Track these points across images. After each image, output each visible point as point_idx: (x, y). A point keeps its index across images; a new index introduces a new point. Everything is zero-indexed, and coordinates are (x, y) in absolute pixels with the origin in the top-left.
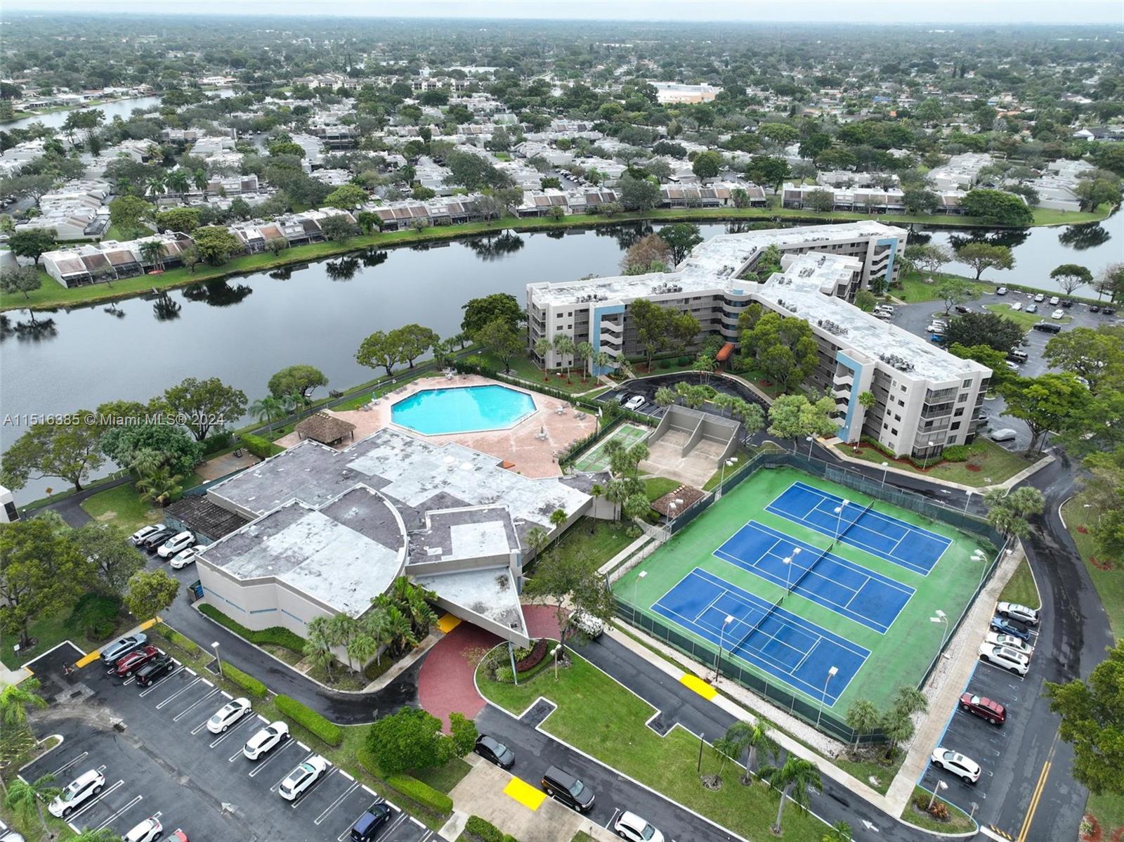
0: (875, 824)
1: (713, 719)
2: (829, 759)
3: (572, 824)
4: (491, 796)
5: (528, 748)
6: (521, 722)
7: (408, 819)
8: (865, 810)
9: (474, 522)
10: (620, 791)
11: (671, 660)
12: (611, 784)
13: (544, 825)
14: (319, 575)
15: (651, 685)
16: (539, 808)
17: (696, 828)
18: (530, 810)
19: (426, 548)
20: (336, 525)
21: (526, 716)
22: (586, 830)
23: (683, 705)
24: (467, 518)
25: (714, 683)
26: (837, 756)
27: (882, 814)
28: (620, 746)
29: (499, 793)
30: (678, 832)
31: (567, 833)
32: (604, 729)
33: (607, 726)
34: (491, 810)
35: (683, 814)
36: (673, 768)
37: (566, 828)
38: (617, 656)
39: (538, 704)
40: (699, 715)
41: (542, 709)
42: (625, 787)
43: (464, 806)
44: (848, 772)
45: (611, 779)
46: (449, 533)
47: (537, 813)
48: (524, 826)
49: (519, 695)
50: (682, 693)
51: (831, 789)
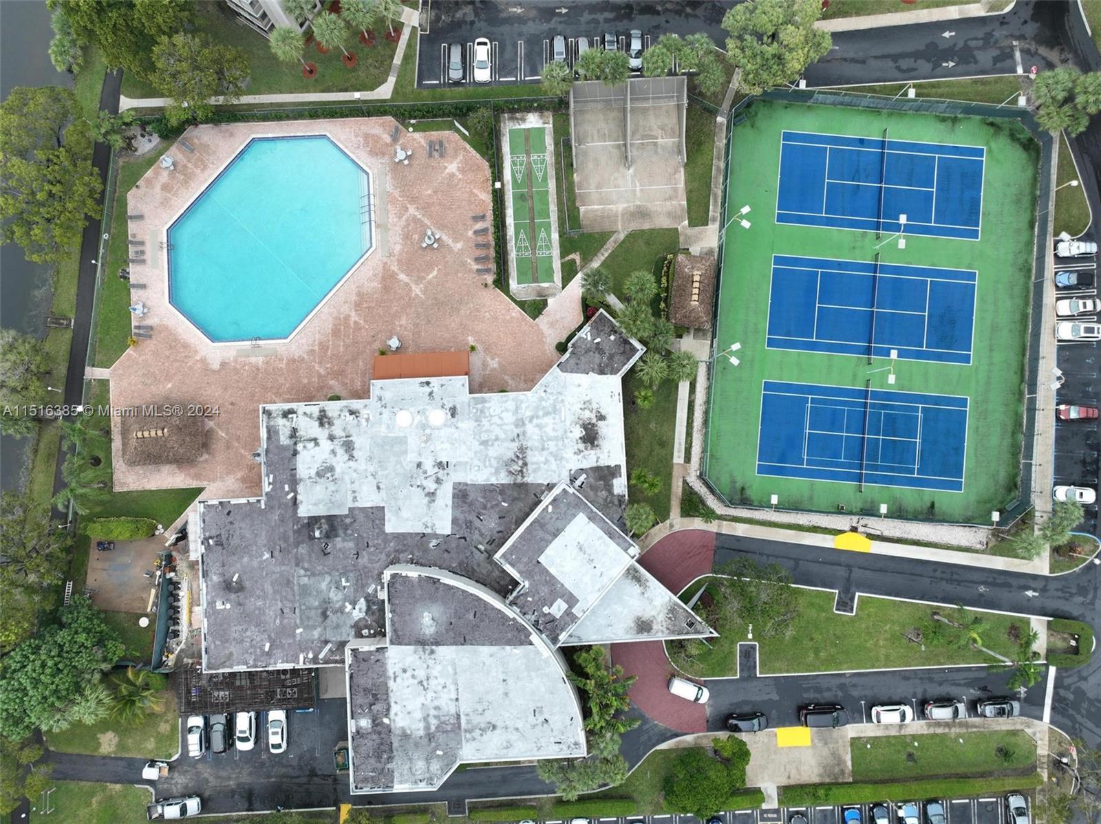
0: (1035, 590)
1: (880, 570)
2: (983, 552)
3: (843, 737)
4: (773, 757)
5: (766, 698)
6: (742, 679)
7: (734, 814)
8: (1022, 582)
9: (555, 536)
10: (854, 686)
11: (815, 529)
12: (845, 684)
13: (825, 752)
14: (494, 727)
15: (814, 568)
16: (812, 741)
17: (921, 679)
18: (807, 748)
19: (546, 610)
20: (432, 652)
21: (741, 671)
22: (854, 735)
23: (851, 571)
24: (540, 534)
25: (861, 529)
26: (987, 544)
27: (1035, 577)
28: (833, 651)
29: (778, 750)
30: (912, 691)
31: (844, 746)
32: (810, 644)
33: (812, 639)
34: (782, 768)
35: (907, 674)
36: (881, 643)
37: (840, 742)
38: (768, 556)
39: (741, 651)
40: (868, 574)
41: (748, 653)
42: (855, 680)
43: (763, 778)
44: (1001, 555)
45: (843, 680)
46: (545, 571)
47: (814, 746)
48: (813, 762)
49: (722, 655)
50: (843, 559)
51: (995, 579)
